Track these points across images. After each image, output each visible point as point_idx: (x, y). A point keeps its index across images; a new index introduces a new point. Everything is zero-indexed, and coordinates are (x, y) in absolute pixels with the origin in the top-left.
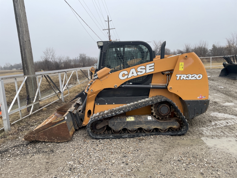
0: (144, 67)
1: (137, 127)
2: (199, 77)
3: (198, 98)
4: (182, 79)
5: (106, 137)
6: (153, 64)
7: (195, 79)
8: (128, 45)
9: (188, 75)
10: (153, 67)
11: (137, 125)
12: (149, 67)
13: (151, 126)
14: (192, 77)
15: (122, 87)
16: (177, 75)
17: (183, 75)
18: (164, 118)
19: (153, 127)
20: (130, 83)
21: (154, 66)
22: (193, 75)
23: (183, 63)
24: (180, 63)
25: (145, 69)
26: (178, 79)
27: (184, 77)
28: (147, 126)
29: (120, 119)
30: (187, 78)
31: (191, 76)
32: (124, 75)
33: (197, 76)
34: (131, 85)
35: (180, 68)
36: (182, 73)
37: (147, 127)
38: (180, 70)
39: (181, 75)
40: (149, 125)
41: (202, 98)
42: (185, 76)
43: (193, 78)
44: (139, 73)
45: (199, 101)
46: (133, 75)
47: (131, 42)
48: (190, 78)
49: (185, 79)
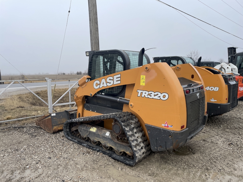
0: (111, 78)
1: (96, 139)
2: (164, 96)
3: (163, 126)
4: (143, 96)
5: (73, 140)
6: (119, 76)
7: (159, 98)
8: (111, 53)
9: (150, 93)
10: (119, 79)
11: (97, 137)
12: (117, 78)
13: (107, 143)
14: (155, 95)
15: (96, 97)
16: (138, 91)
17: (144, 92)
18: (123, 139)
19: (109, 145)
20: (103, 94)
21: (120, 77)
22: (156, 94)
23: (144, 77)
24: (142, 76)
25: (113, 80)
26: (139, 95)
27: (145, 94)
28: (104, 141)
29: (86, 128)
30: (149, 96)
31: (153, 93)
32: (97, 85)
33: (162, 96)
34: (103, 95)
35: (141, 82)
36: (144, 89)
37: (104, 143)
38: (141, 84)
39: (142, 91)
40: (106, 141)
41: (168, 127)
42: (147, 93)
43: (156, 97)
44: (108, 84)
45: (162, 130)
46: (103, 85)
47: (107, 51)
48: (153, 97)
49: (146, 96)
